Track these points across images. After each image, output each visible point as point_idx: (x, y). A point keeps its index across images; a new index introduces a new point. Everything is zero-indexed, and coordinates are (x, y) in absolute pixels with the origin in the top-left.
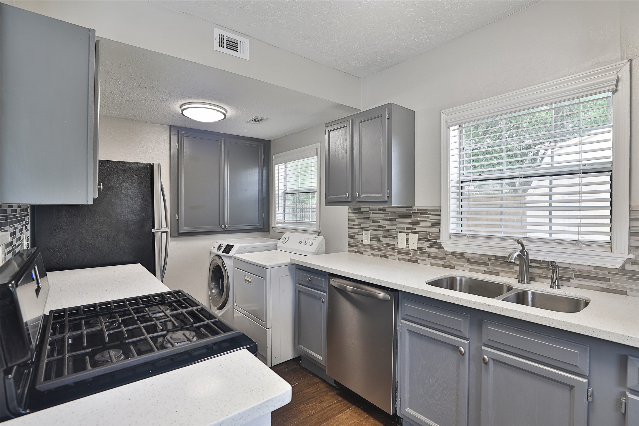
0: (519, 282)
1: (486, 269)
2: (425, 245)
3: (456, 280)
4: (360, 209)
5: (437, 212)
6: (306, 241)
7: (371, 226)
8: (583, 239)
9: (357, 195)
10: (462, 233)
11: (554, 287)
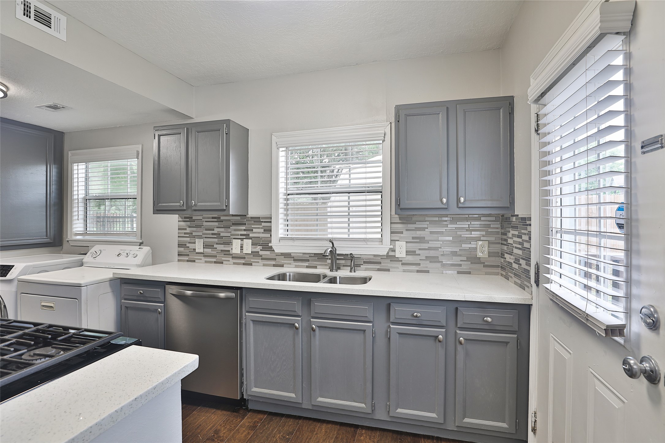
0: (330, 271)
1: (307, 265)
2: (258, 248)
3: (286, 275)
4: (192, 218)
5: (269, 220)
6: (127, 254)
7: (203, 234)
8: (368, 237)
9: (194, 204)
10: (288, 236)
11: (352, 272)
